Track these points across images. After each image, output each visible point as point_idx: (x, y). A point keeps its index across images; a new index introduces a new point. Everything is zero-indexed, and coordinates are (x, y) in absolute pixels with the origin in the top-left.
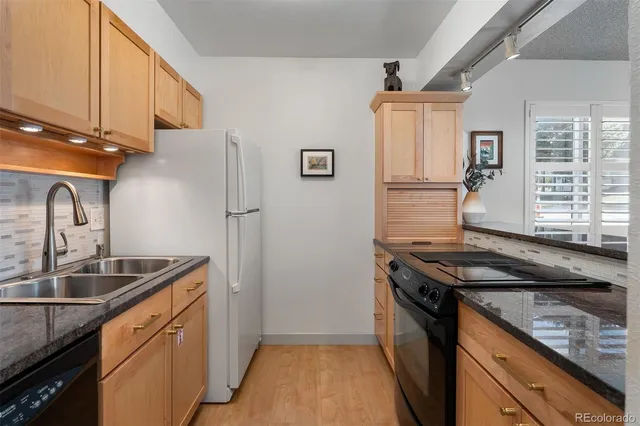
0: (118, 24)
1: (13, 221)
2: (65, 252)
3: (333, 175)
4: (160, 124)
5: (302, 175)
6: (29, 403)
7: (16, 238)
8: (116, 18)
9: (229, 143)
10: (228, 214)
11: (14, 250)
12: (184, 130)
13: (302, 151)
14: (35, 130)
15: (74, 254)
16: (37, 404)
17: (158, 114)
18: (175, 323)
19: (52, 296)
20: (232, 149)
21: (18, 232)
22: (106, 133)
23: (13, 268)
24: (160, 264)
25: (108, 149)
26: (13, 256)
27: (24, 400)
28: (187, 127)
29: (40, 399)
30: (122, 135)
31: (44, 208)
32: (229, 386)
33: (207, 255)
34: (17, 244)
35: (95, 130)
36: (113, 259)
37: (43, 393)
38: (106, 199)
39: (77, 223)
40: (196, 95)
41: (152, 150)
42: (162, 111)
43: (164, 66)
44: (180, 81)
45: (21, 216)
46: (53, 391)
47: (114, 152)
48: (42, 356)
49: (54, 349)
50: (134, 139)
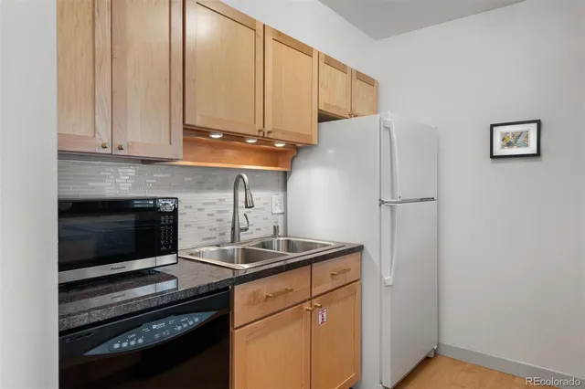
0: (281, 38)
1: (214, 203)
2: (246, 229)
3: (538, 154)
4: (324, 117)
5: (492, 157)
6: (174, 326)
7: (217, 216)
8: (279, 34)
9: (382, 129)
10: (382, 202)
11: (216, 225)
12: (353, 119)
13: (492, 126)
14: (218, 136)
15: (259, 232)
16: (179, 328)
17: (322, 108)
18: (316, 302)
19: (233, 263)
20: (385, 134)
21: (219, 212)
22: (269, 132)
23: (215, 238)
24: (308, 246)
25: (278, 145)
26: (215, 229)
27: (171, 322)
28: (356, 116)
29: (182, 326)
30: (284, 132)
31: (233, 194)
32: (381, 383)
33: (361, 244)
34: (217, 220)
35: (259, 131)
36: (281, 239)
37: (184, 322)
38: (285, 188)
39: (247, 207)
40: (370, 81)
41: (315, 142)
42: (326, 104)
43: (329, 61)
44: (349, 72)
45: (220, 200)
46: (191, 323)
47: (284, 147)
48: (183, 296)
49: (192, 294)
50: (298, 135)
